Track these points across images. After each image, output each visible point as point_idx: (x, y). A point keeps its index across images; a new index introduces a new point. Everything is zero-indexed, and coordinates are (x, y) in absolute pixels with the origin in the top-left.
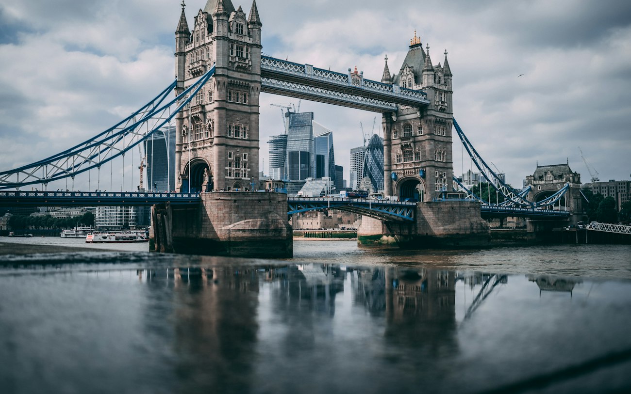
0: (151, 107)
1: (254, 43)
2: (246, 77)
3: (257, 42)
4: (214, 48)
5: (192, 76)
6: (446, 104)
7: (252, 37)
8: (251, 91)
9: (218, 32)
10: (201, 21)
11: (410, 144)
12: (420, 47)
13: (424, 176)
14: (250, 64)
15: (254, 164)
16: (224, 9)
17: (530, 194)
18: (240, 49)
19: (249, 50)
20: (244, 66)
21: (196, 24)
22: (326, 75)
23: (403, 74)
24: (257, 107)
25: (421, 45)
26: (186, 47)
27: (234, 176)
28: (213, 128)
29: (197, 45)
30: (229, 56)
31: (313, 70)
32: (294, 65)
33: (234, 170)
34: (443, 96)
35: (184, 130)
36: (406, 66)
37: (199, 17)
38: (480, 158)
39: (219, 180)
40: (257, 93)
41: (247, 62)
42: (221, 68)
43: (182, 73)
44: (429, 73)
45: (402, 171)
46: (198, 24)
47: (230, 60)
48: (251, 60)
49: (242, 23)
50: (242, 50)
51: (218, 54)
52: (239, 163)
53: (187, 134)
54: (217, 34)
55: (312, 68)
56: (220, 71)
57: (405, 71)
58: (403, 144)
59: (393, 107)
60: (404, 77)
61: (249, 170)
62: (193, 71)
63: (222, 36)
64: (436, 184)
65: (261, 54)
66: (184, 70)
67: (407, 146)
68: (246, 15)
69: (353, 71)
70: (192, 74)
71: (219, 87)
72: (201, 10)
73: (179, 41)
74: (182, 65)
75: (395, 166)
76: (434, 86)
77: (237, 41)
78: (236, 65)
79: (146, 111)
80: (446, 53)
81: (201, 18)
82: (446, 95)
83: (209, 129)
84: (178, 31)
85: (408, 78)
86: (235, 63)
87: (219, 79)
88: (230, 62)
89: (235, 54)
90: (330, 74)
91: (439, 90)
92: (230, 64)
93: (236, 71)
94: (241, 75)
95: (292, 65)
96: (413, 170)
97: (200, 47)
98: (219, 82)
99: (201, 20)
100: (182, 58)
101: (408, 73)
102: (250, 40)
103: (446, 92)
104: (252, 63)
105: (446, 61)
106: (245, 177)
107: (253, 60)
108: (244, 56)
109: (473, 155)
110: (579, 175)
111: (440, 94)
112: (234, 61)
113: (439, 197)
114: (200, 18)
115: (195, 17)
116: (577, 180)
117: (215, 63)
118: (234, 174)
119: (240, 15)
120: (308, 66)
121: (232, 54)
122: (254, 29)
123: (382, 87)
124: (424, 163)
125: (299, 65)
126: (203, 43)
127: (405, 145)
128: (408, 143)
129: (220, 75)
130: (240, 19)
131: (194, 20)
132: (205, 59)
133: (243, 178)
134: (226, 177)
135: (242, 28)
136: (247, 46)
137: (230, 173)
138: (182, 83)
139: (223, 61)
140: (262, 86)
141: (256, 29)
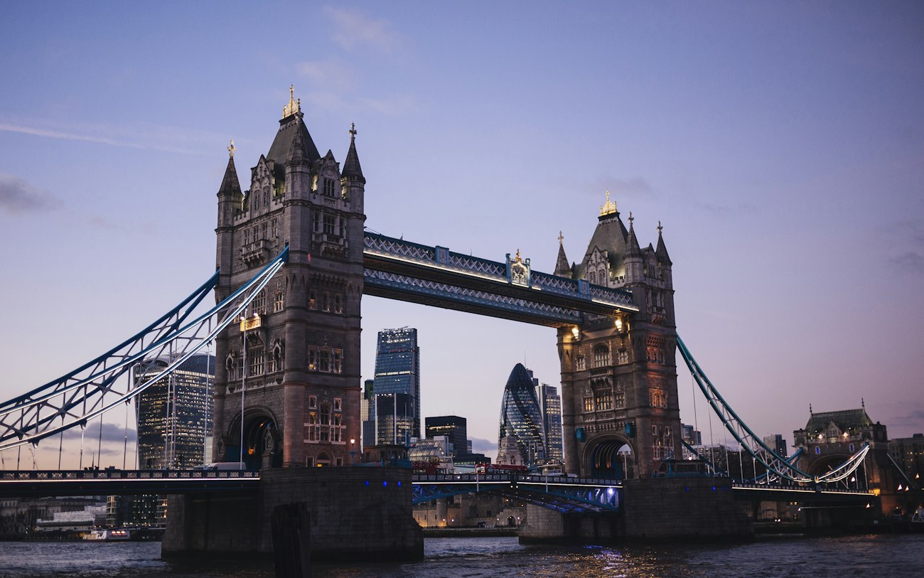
0: (173, 320)
1: (353, 210)
2: (338, 267)
3: (357, 209)
4: (287, 219)
5: (245, 267)
6: (664, 312)
7: (349, 202)
8: (347, 291)
9: (293, 193)
10: (263, 175)
11: (606, 380)
12: (616, 219)
13: (633, 433)
14: (347, 246)
15: (352, 418)
16: (304, 155)
17: (802, 461)
18: (329, 221)
19: (345, 224)
20: (336, 249)
21: (255, 179)
22: (471, 264)
23: (590, 263)
24: (356, 319)
25: (617, 214)
26: (235, 218)
27: (318, 439)
28: (283, 354)
29: (256, 215)
30: (311, 233)
31: (449, 256)
32: (417, 248)
33: (318, 428)
34: (658, 298)
35: (230, 359)
36: (596, 249)
37: (259, 169)
38: (723, 402)
39: (292, 446)
40: (358, 295)
41: (341, 242)
42: (297, 252)
43: (229, 262)
44: (635, 259)
45: (594, 426)
46: (258, 180)
47: (313, 239)
48: (347, 240)
49: (333, 178)
50: (333, 223)
51: (292, 229)
52: (327, 417)
53: (235, 365)
54: (293, 195)
55: (448, 253)
56: (296, 258)
57: (593, 257)
58: (595, 379)
59: (576, 317)
60: (592, 268)
61: (344, 427)
62: (248, 257)
63: (301, 200)
64: (653, 447)
65: (365, 230)
66: (232, 256)
67: (600, 382)
68: (340, 165)
69: (513, 257)
70: (247, 263)
71: (295, 285)
72: (262, 156)
73: (224, 208)
74: (228, 248)
75: (581, 417)
76: (645, 282)
77: (325, 208)
78: (323, 247)
79: (165, 326)
80: (660, 228)
81: (263, 169)
82: (663, 296)
83: (276, 356)
84: (223, 192)
85: (599, 269)
86: (321, 243)
87: (295, 271)
88: (312, 242)
89: (321, 230)
90: (476, 262)
91: (652, 288)
92: (313, 246)
93: (323, 258)
94: (331, 265)
95: (414, 248)
96: (613, 424)
97: (260, 217)
98: (295, 276)
99: (263, 173)
100: (228, 235)
101: (599, 261)
102: (345, 206)
103: (662, 291)
104: (349, 244)
105: (661, 240)
106: (337, 440)
107: (350, 239)
108: (337, 232)
109: (712, 397)
110: (885, 427)
111: (654, 295)
112: (320, 241)
113: (661, 470)
114: (261, 170)
115: (252, 169)
116: (882, 436)
117: (287, 244)
118: (318, 435)
119: (330, 164)
120: (441, 250)
121: (317, 230)
122: (352, 188)
123: (561, 285)
124: (632, 411)
125: (426, 248)
126: (265, 211)
127: (598, 381)
128: (604, 378)
129: (297, 264)
130: (329, 172)
131: (250, 173)
132: (269, 236)
133: (334, 443)
134: (305, 441)
135: (333, 186)
136: (342, 215)
137: (312, 434)
138: (228, 278)
139: (301, 241)
140: (366, 284)
141: (356, 188)
